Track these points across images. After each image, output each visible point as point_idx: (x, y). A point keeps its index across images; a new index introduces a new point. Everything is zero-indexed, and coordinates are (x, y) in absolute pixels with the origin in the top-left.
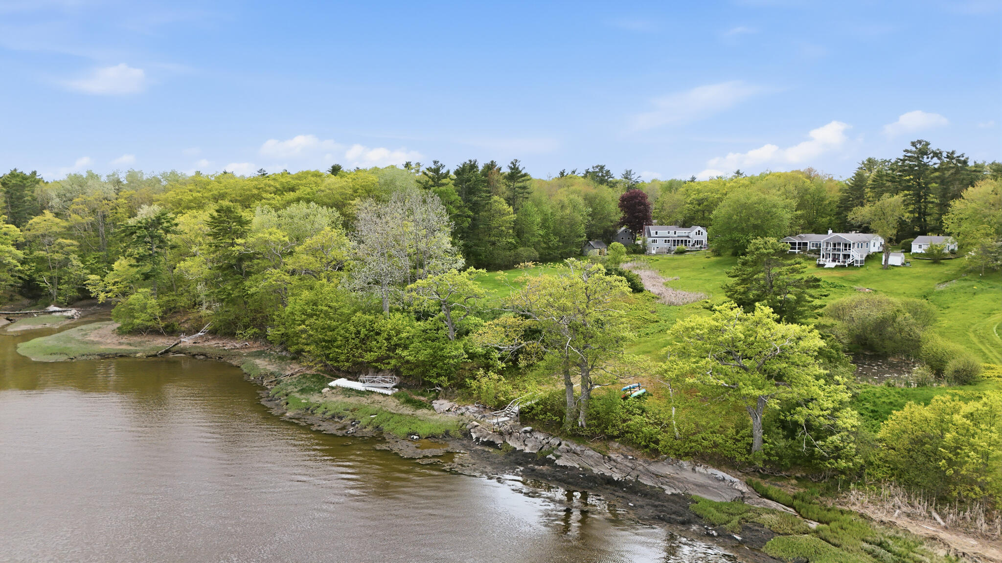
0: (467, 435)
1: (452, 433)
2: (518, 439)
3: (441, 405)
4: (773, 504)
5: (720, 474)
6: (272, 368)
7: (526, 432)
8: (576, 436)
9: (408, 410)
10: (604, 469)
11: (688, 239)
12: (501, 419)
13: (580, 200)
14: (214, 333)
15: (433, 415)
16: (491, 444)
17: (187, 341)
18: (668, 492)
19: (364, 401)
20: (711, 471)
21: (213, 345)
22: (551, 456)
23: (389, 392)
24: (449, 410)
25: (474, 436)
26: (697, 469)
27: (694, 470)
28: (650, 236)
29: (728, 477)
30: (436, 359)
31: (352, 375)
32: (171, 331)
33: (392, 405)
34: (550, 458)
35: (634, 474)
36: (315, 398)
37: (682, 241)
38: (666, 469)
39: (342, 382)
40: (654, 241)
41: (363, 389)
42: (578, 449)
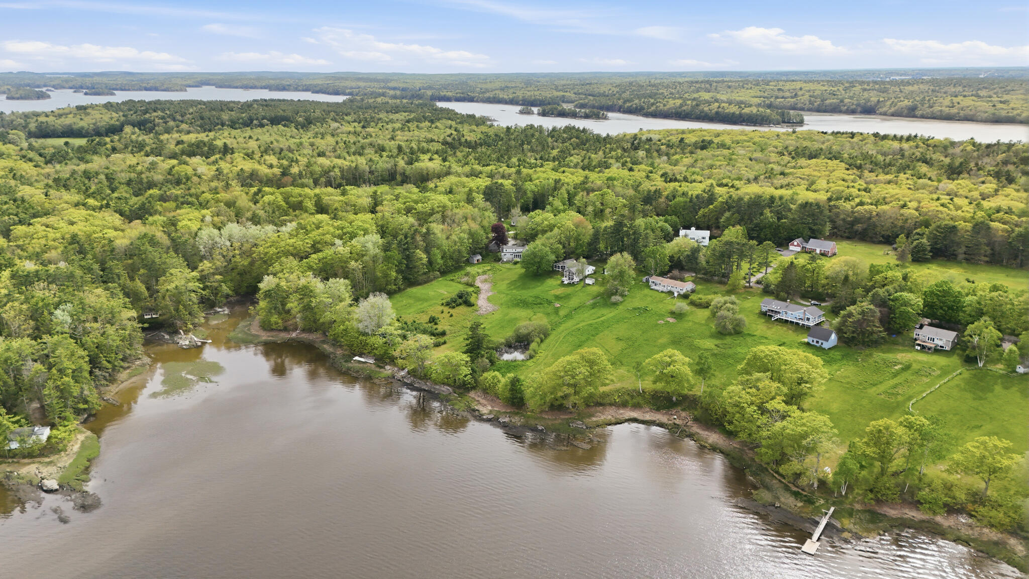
0: (394, 377)
1: (390, 377)
2: (407, 379)
3: (388, 367)
6: (331, 350)
7: (408, 377)
8: (420, 379)
9: (378, 369)
10: (424, 387)
12: (403, 373)
13: (466, 236)
14: (303, 330)
15: (385, 370)
16: (399, 380)
17: (294, 335)
18: (436, 392)
19: (365, 365)
21: (304, 336)
24: (389, 369)
25: (396, 378)
28: (503, 251)
30: (386, 353)
31: (360, 356)
32: (286, 329)
33: (373, 367)
34: (415, 384)
36: (350, 365)
38: (438, 387)
39: (357, 358)
40: (505, 255)
41: (364, 361)
42: (421, 382)
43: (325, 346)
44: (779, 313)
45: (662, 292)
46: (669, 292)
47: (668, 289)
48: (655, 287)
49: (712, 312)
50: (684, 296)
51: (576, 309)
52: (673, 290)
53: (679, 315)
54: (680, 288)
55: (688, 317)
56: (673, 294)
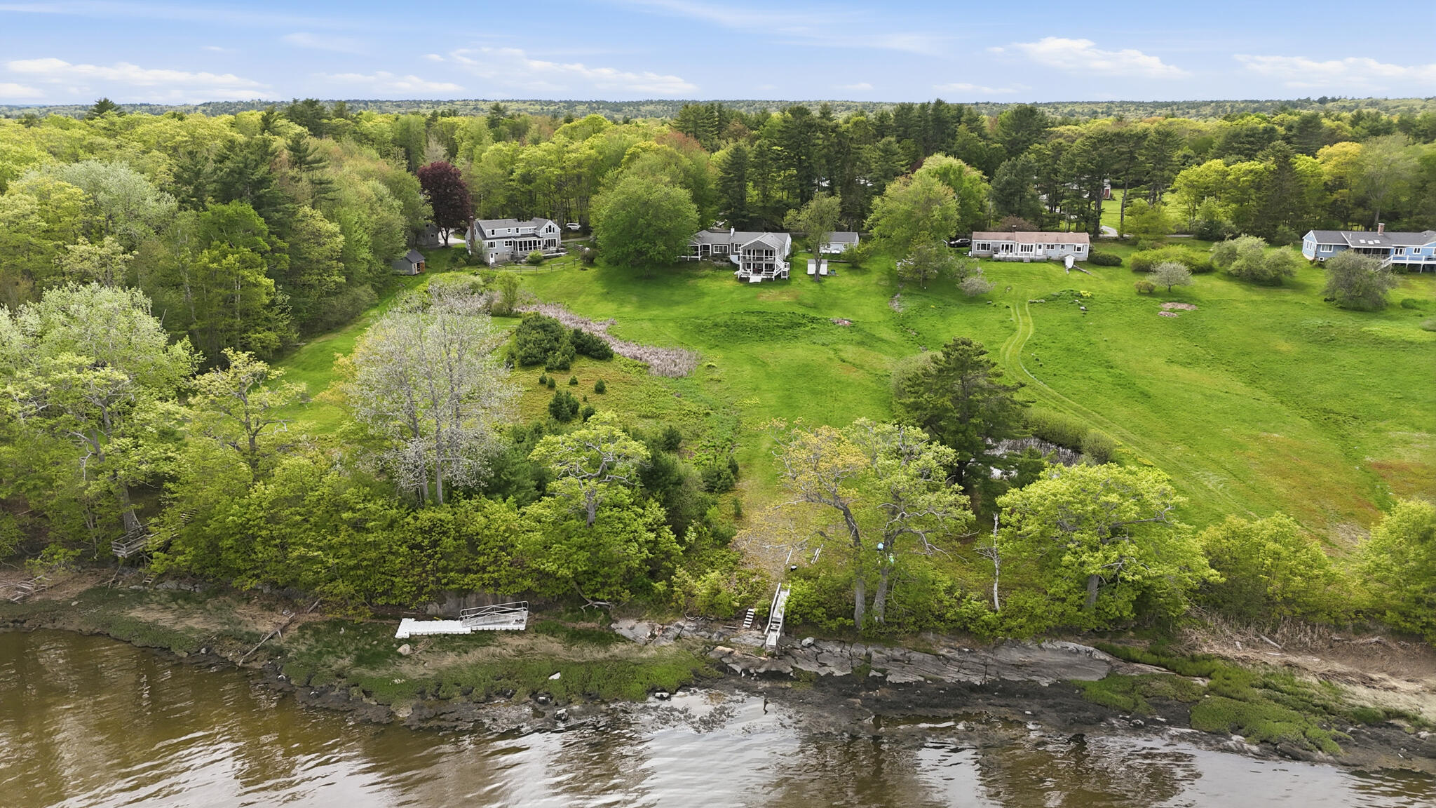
0: (724, 668)
1: (702, 671)
2: (806, 658)
3: (634, 628)
4: (1149, 668)
5: (1072, 646)
6: (201, 624)
7: (809, 645)
9: (595, 652)
10: (951, 676)
11: (538, 240)
13: (384, 189)
15: (641, 649)
16: (777, 675)
18: (1045, 683)
19: (491, 652)
20: (1058, 645)
22: (873, 673)
23: (522, 627)
24: (653, 636)
25: (738, 669)
26: (1043, 645)
27: (1040, 647)
28: (485, 238)
29: (1081, 647)
33: (553, 646)
34: (874, 676)
35: (992, 670)
36: (408, 670)
37: (530, 242)
38: (1017, 656)
40: (492, 245)
41: (467, 631)
42: (897, 654)
43: (138, 613)
44: (1386, 252)
45: (1032, 261)
46: (1049, 260)
47: (1039, 253)
48: (1002, 254)
49: (1230, 277)
50: (1095, 261)
51: (902, 324)
52: (1055, 253)
53: (1171, 295)
54: (1074, 245)
55: (1205, 296)
56: (1062, 262)
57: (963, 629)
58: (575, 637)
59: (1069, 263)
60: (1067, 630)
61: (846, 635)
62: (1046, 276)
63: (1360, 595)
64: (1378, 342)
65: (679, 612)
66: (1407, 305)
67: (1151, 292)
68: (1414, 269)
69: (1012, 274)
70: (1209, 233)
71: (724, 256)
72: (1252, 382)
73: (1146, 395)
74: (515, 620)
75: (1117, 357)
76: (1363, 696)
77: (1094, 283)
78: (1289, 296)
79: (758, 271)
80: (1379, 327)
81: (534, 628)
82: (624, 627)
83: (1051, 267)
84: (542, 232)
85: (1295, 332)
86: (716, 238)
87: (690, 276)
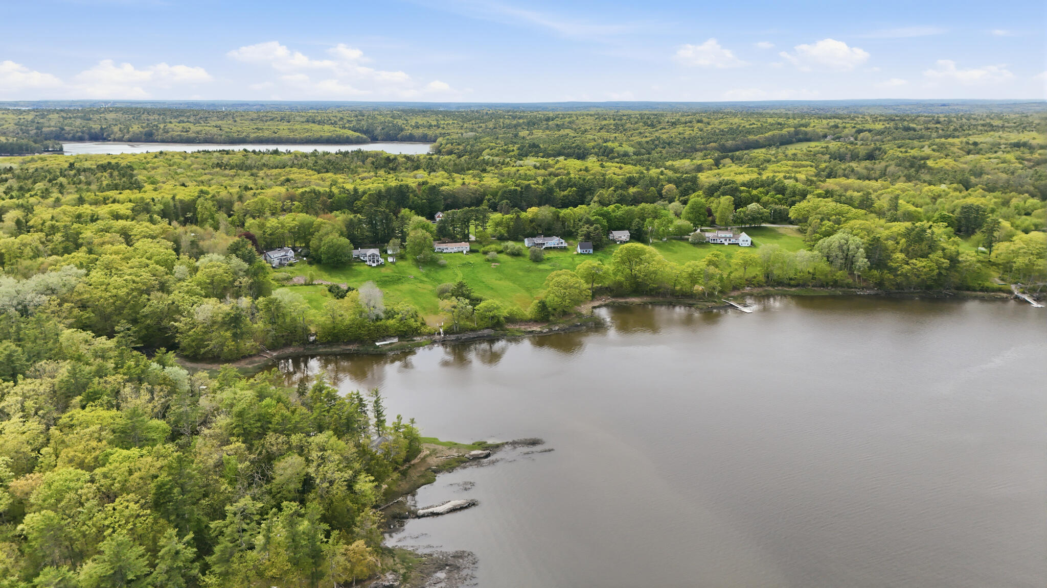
2: (448, 338)
3: (417, 339)
4: (500, 332)
7: (448, 336)
9: (414, 342)
11: (288, 257)
12: (438, 336)
19: (397, 344)
20: (486, 330)
22: (459, 338)
23: (397, 341)
24: (421, 339)
25: (436, 341)
26: (484, 330)
28: (271, 258)
29: (490, 329)
30: (404, 328)
31: (381, 341)
36: (385, 348)
37: (285, 258)
39: (378, 343)
40: (274, 260)
41: (389, 343)
42: (463, 335)
44: (544, 244)
45: (454, 253)
46: (459, 252)
47: (456, 250)
48: (445, 251)
49: (508, 254)
50: (472, 251)
51: (427, 276)
52: (460, 250)
53: (494, 260)
54: (465, 247)
55: (502, 260)
56: (462, 252)
57: (473, 330)
58: (408, 341)
59: (465, 252)
60: (487, 328)
61: (453, 333)
62: (460, 257)
63: (529, 317)
64: (540, 270)
65: (423, 335)
66: (548, 259)
67: (488, 260)
68: (551, 248)
69: (450, 257)
70: (501, 238)
71: (358, 257)
72: (514, 283)
73: (492, 289)
74: (395, 340)
75: (484, 280)
76: (529, 330)
77: (473, 258)
78: (521, 258)
79: (374, 262)
80: (541, 266)
81: (399, 341)
82: (415, 338)
83: (460, 254)
84: (288, 254)
85: (522, 269)
86: (355, 253)
87: (350, 265)
